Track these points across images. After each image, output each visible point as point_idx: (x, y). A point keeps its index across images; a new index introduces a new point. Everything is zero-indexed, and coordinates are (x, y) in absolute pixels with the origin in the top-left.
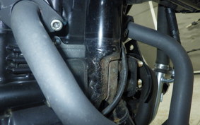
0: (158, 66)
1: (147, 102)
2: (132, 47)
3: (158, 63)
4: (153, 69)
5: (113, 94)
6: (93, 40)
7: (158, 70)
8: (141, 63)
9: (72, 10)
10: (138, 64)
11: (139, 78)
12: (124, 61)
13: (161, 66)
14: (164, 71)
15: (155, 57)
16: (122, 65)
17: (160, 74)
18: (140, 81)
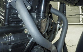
0: (58, 22)
1: (53, 33)
2: (50, 14)
3: (58, 21)
4: (56, 23)
5: (44, 31)
6: (39, 13)
7: (58, 23)
8: (53, 21)
9: (32, 1)
10: (52, 21)
11: (52, 26)
12: (48, 21)
13: (59, 22)
14: (60, 24)
15: (57, 19)
16: (47, 22)
17: (58, 25)
18: (52, 27)
